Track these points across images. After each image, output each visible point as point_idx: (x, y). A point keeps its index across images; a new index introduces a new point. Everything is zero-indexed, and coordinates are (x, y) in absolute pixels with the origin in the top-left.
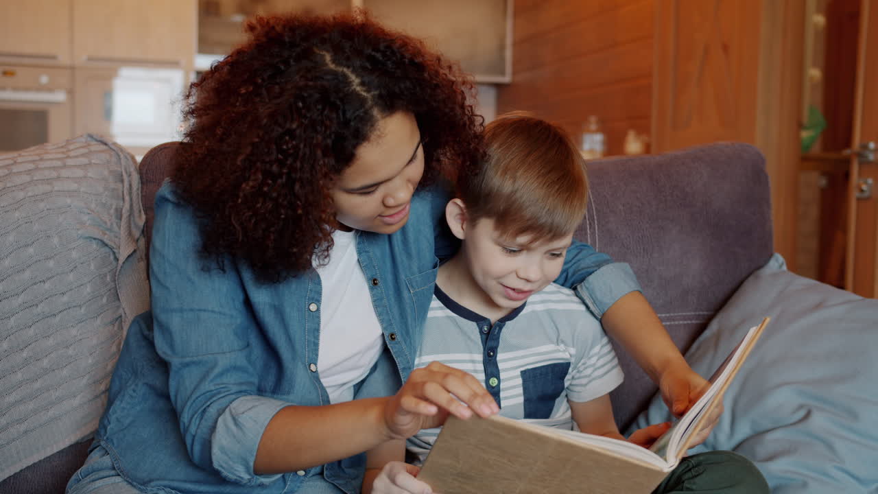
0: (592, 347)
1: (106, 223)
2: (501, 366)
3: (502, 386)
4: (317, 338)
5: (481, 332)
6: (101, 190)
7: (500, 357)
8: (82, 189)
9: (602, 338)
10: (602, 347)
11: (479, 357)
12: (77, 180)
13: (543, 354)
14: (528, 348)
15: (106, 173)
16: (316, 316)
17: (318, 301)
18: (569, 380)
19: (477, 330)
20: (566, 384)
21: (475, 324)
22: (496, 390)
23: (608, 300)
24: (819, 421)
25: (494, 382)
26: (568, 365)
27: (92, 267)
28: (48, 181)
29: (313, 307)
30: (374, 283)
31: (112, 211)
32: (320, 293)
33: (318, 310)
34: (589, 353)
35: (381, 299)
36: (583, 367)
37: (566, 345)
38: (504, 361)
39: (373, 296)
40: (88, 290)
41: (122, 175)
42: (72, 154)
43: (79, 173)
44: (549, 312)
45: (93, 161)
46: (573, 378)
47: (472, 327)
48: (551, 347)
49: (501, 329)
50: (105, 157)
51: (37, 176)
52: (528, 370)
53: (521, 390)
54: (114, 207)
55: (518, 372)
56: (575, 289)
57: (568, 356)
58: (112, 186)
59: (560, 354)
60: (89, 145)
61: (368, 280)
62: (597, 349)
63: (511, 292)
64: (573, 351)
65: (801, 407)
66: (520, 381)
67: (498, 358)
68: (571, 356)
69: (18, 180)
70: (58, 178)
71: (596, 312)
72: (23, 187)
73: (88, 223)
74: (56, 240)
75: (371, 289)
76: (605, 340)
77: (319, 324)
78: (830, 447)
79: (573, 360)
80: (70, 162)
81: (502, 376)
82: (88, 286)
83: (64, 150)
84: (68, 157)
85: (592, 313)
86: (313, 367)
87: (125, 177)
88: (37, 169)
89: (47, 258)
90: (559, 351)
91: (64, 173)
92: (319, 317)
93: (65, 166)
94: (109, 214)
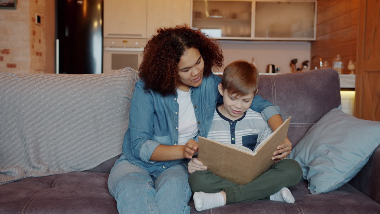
0: (265, 131)
1: (130, 93)
2: (236, 135)
3: (236, 140)
4: (178, 121)
5: (230, 125)
6: (129, 84)
7: (236, 132)
8: (124, 83)
9: (268, 128)
10: (268, 131)
11: (229, 132)
12: (122, 81)
13: (249, 131)
14: (244, 129)
15: (131, 79)
16: (177, 115)
17: (178, 111)
18: (258, 140)
19: (229, 124)
20: (258, 142)
21: (229, 122)
22: (234, 141)
23: (269, 116)
24: (331, 154)
25: (233, 139)
26: (257, 135)
27: (126, 105)
28: (114, 81)
29: (176, 113)
30: (195, 107)
31: (132, 90)
32: (178, 109)
33: (178, 113)
34: (264, 132)
35: (197, 112)
36: (263, 136)
37: (257, 129)
38: (237, 133)
39: (195, 111)
40: (124, 112)
41: (135, 79)
42: (122, 73)
43: (123, 79)
44: (253, 119)
45: (127, 75)
46: (260, 140)
47: (228, 123)
48: (251, 130)
49: (236, 123)
50: (131, 74)
51: (112, 80)
52: (244, 136)
53: (242, 142)
54: (132, 89)
55: (241, 137)
56: (260, 113)
57: (257, 133)
58: (132, 82)
59: (255, 132)
60: (127, 71)
61: (194, 106)
62: (267, 131)
63: (234, 111)
64: (259, 131)
65: (327, 150)
66: (241, 139)
67: (235, 132)
68: (258, 132)
69: (106, 81)
70: (117, 80)
71: (266, 120)
72: (107, 83)
73: (125, 93)
74: (115, 98)
75: (194, 109)
76: (269, 129)
77: (178, 117)
78: (332, 162)
79: (259, 134)
80: (121, 76)
81: (236, 137)
82: (124, 111)
83: (120, 72)
84: (121, 74)
85: (265, 120)
86: (177, 128)
87: (136, 80)
88: (112, 78)
89: (113, 103)
90: (254, 131)
91: (119, 79)
92: (178, 116)
93: (119, 77)
94: (131, 91)
